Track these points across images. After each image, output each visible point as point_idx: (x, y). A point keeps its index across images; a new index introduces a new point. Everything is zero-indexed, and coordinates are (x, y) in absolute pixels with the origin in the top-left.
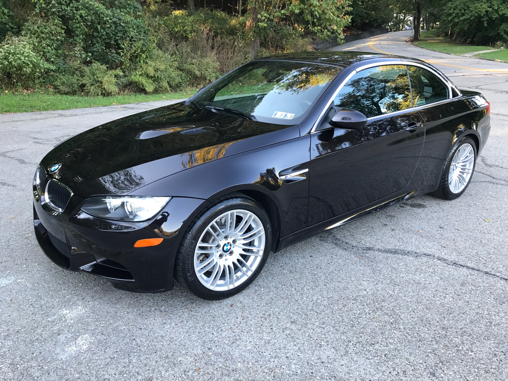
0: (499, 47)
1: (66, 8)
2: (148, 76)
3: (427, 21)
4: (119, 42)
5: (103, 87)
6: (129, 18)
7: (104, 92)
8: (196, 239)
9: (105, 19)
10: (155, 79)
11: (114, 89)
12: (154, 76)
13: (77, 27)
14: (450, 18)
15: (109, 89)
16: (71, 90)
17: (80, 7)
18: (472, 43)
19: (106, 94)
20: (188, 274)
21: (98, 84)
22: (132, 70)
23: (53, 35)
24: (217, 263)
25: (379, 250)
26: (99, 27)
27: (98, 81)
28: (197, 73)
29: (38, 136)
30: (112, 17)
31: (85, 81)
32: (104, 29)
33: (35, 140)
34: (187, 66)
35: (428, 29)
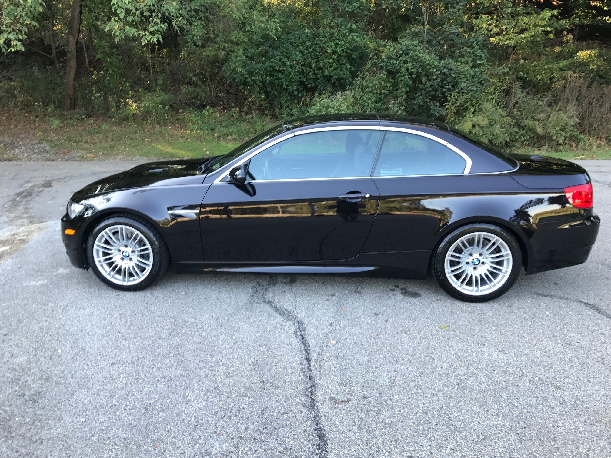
1: (395, 62)
4: (446, 94)
6: (464, 68)
9: (431, 70)
13: (401, 80)
17: (409, 60)
23: (376, 89)
28: (540, 131)
34: (528, 123)
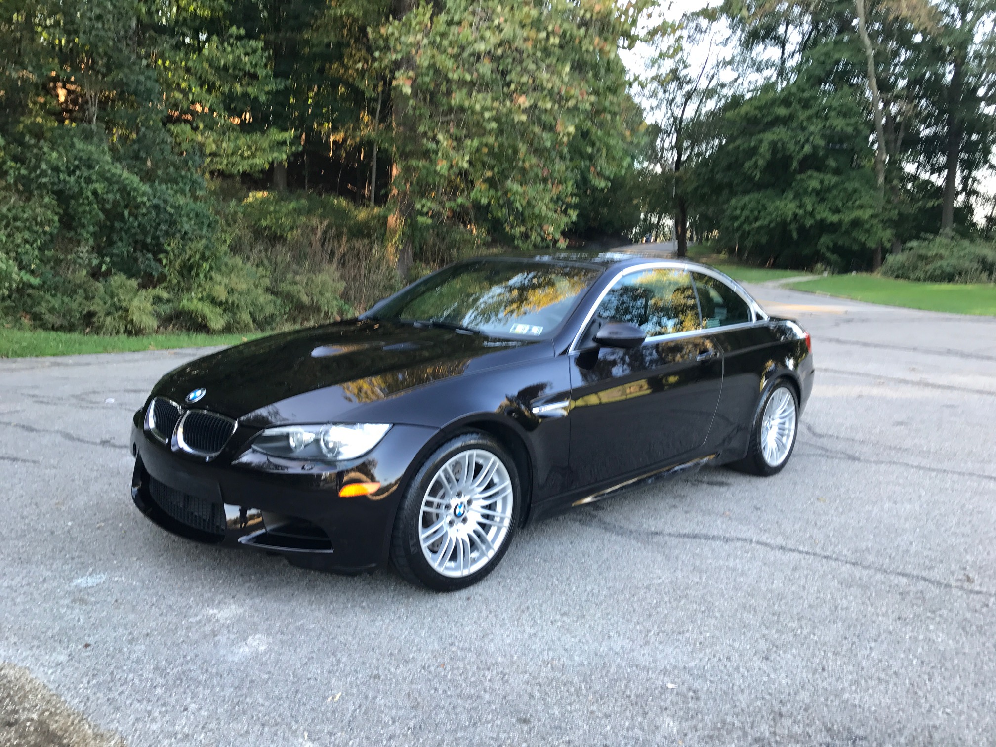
0: (821, 273)
1: (67, 179)
2: (214, 301)
3: (698, 228)
4: (162, 240)
5: (129, 319)
6: (182, 200)
7: (129, 327)
8: (423, 488)
9: (139, 199)
10: (228, 307)
11: (151, 322)
12: (227, 301)
13: (84, 212)
14: (736, 225)
15: (141, 322)
16: (66, 323)
17: (94, 177)
18: (776, 266)
19: (134, 331)
20: (411, 543)
21: (120, 312)
22: (183, 291)
23: (36, 224)
24: (446, 533)
25: (670, 534)
26: (126, 213)
27: (121, 308)
28: (305, 299)
29: (36, 392)
30: (151, 198)
31: (96, 306)
32: (136, 218)
33: (34, 399)
34: (285, 287)
35: (700, 241)
